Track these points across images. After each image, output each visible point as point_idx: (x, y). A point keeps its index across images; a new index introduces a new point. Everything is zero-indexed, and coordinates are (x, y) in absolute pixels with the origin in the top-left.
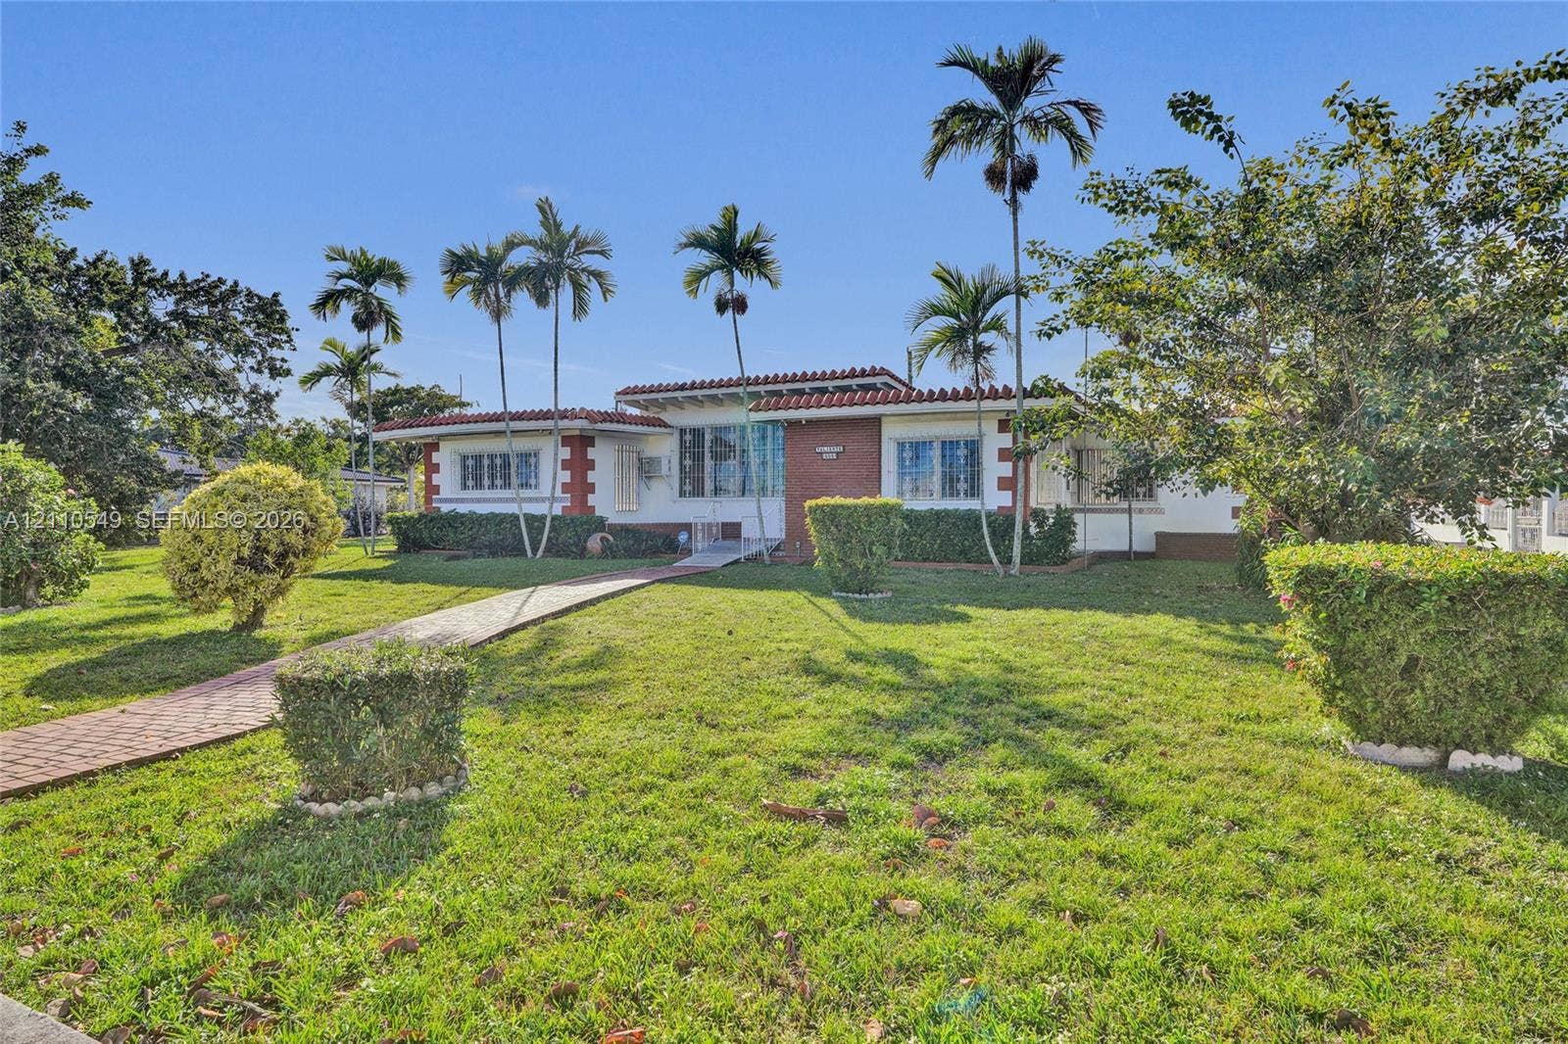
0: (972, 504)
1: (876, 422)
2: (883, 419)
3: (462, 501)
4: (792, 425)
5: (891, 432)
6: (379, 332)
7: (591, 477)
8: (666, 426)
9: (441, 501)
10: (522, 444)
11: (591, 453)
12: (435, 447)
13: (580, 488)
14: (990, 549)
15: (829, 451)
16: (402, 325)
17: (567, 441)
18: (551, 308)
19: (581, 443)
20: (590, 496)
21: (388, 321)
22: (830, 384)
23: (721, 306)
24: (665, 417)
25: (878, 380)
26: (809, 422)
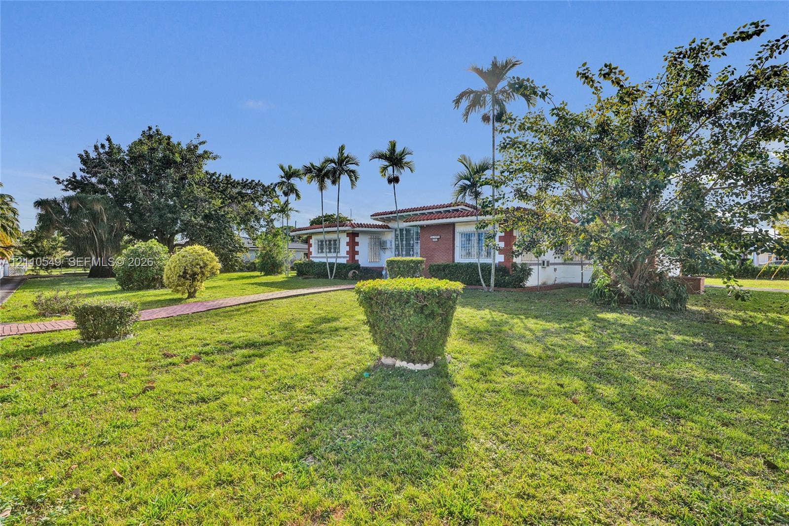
0: (488, 261)
1: (453, 225)
2: (456, 224)
3: (317, 257)
4: (422, 227)
5: (459, 229)
6: (292, 197)
7: (357, 248)
8: (389, 228)
9: (312, 257)
10: (334, 236)
11: (357, 240)
12: (310, 237)
13: (353, 253)
14: (482, 280)
15: (435, 238)
16: (301, 194)
17: (348, 235)
18: (337, 185)
19: (353, 235)
20: (356, 256)
21: (296, 192)
22: (434, 211)
23: (390, 181)
24: (390, 225)
25: (459, 207)
26: (428, 226)
